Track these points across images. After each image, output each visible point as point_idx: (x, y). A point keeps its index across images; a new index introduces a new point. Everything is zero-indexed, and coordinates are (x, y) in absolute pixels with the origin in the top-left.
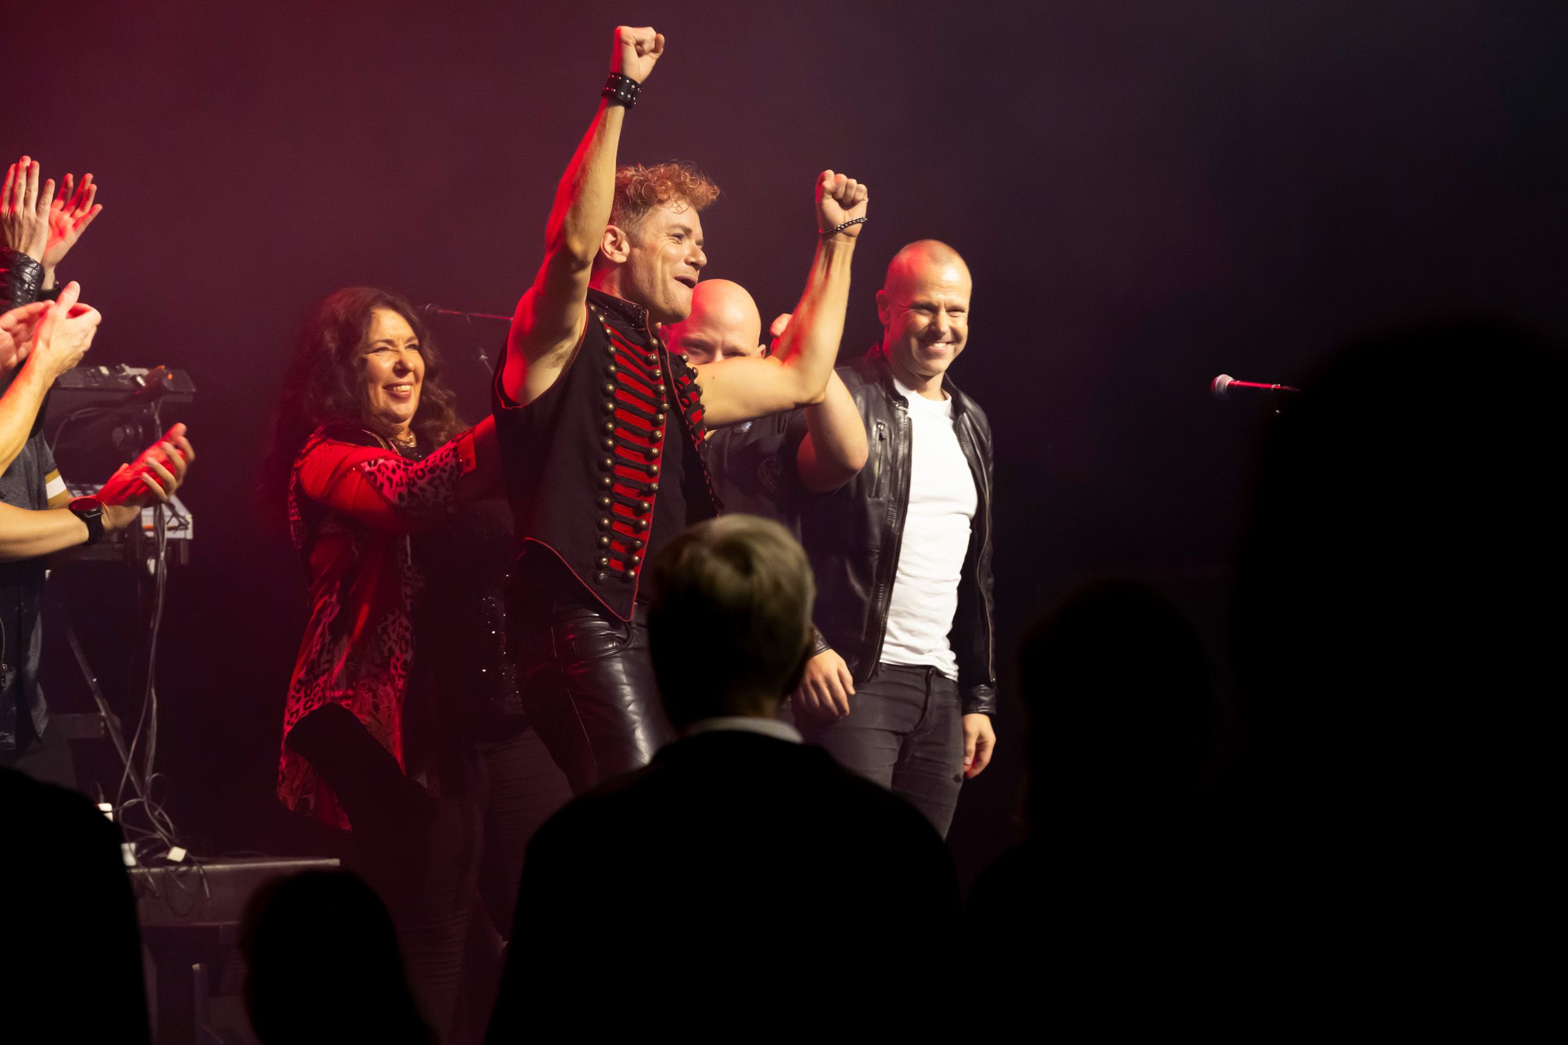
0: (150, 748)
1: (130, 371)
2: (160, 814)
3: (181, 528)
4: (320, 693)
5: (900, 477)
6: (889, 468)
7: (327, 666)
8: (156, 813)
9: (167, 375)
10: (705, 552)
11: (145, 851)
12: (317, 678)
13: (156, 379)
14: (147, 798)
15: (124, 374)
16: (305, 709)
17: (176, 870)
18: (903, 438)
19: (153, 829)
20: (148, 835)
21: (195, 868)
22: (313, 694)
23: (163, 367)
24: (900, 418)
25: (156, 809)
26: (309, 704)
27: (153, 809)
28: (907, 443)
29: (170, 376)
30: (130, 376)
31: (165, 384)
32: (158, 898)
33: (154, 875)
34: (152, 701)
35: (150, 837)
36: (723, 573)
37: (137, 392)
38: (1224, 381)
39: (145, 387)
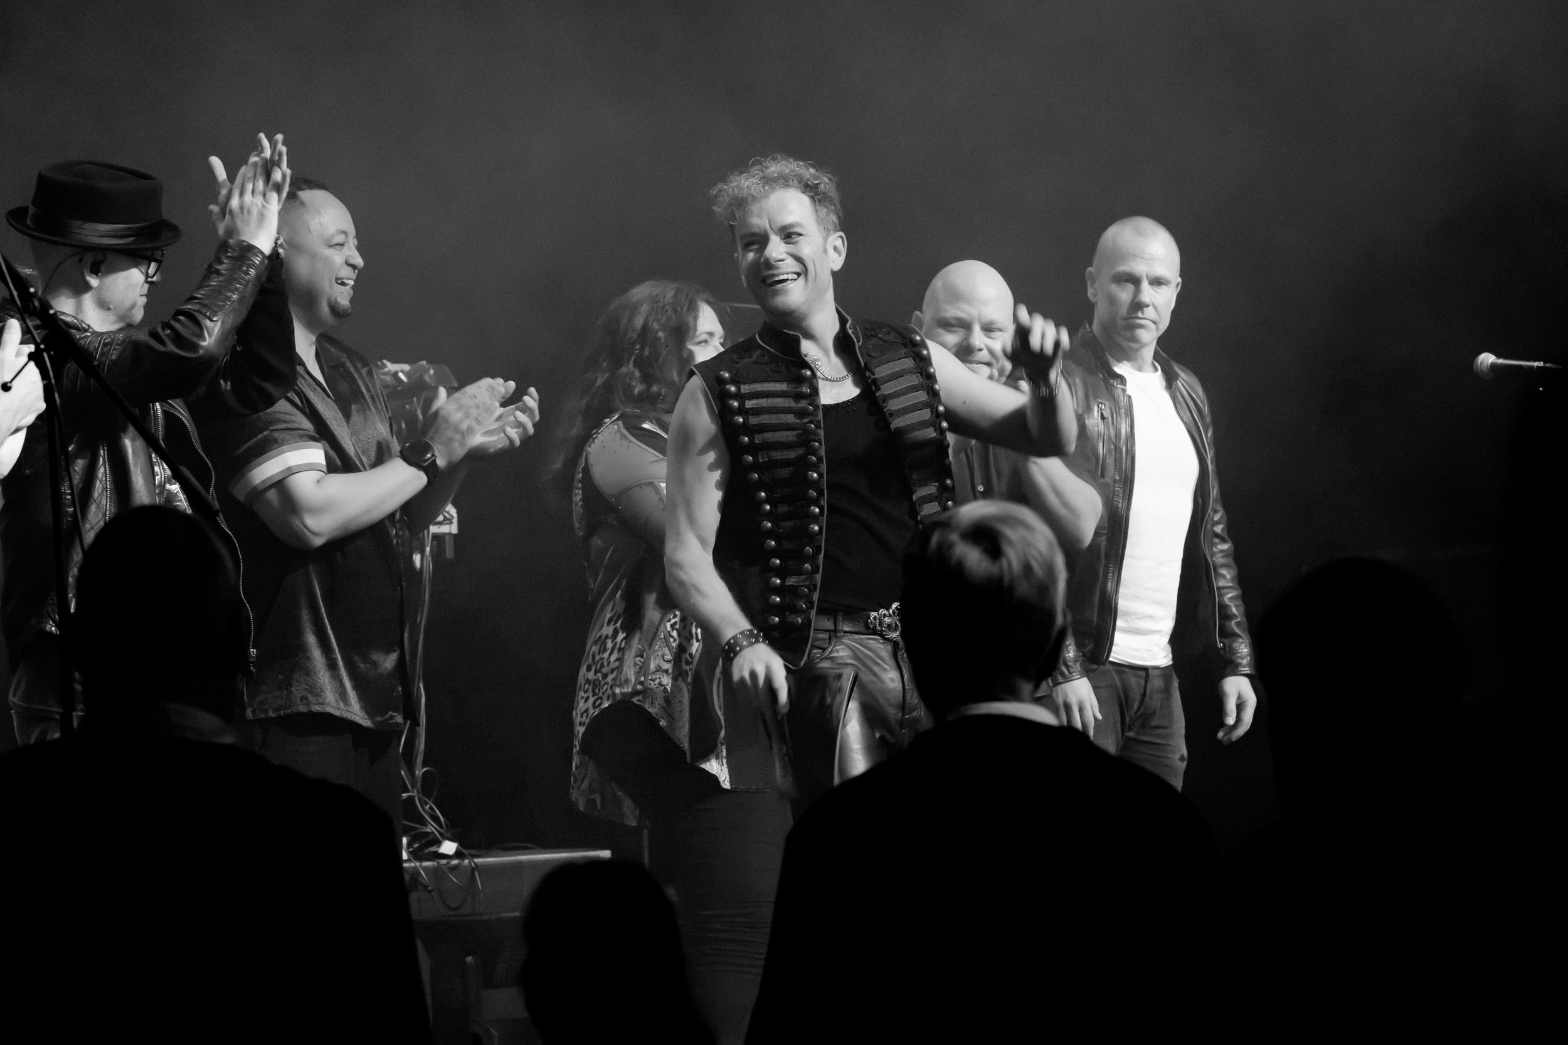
0: (419, 743)
1: (391, 367)
2: (431, 808)
3: (445, 522)
4: (609, 691)
5: (1124, 456)
6: (1112, 447)
7: (617, 664)
8: (427, 807)
9: (428, 370)
10: (954, 537)
11: (416, 845)
12: (605, 676)
13: (418, 375)
14: (418, 793)
15: (386, 369)
16: (594, 707)
17: (448, 863)
18: (1124, 416)
19: (424, 823)
20: (420, 829)
21: (467, 861)
22: (601, 691)
23: (424, 362)
24: (1119, 397)
25: (426, 804)
26: (599, 702)
27: (425, 803)
28: (1128, 421)
29: (432, 372)
30: (392, 372)
31: (427, 378)
32: (430, 892)
33: (425, 869)
34: (421, 695)
35: (424, 830)
36: (973, 557)
37: (399, 388)
38: (1487, 359)
39: (407, 383)
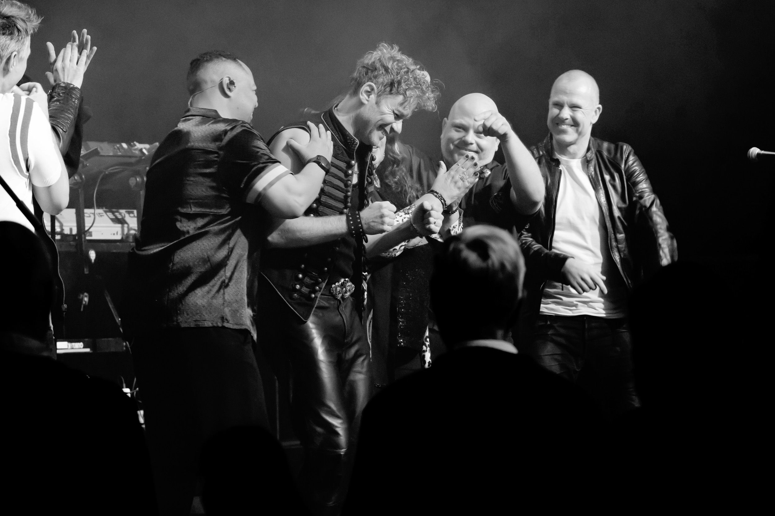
1: (139, 146)
10: (462, 246)
15: (136, 147)
24: (555, 172)
30: (139, 149)
37: (143, 158)
38: (755, 151)
39: (148, 155)
